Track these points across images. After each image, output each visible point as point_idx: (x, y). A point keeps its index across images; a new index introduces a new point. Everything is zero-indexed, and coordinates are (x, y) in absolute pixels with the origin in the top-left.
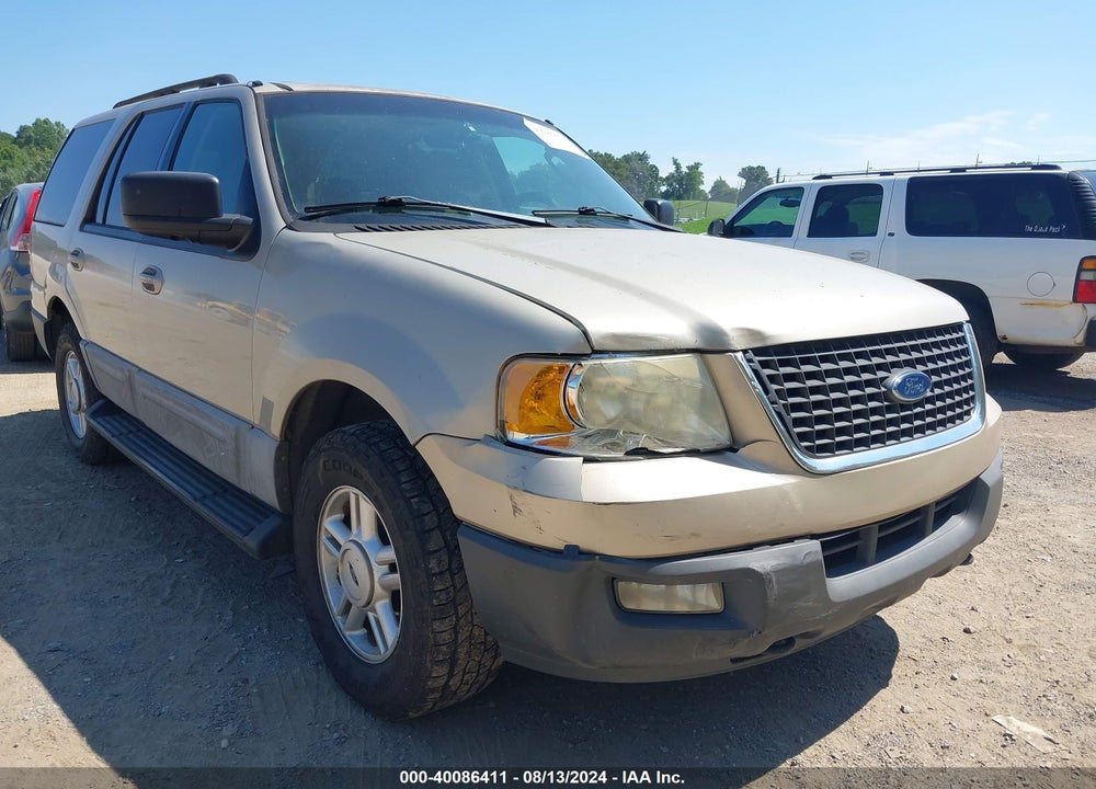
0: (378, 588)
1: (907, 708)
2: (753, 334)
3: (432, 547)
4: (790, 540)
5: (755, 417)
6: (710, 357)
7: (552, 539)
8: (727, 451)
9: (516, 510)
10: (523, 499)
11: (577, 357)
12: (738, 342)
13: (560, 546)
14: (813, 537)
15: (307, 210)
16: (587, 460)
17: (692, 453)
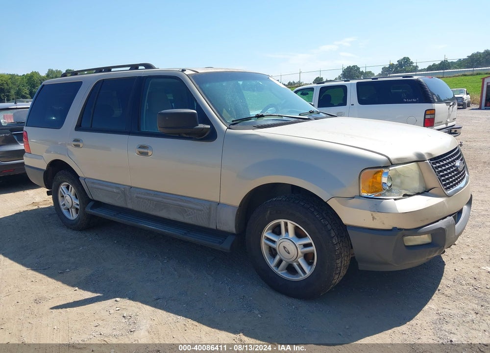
0: (300, 253)
1: (456, 269)
2: (429, 154)
3: (332, 235)
4: (445, 218)
5: (433, 180)
6: (419, 163)
7: (388, 226)
8: (425, 192)
9: (374, 218)
10: (376, 215)
11: (386, 167)
12: (427, 158)
13: (390, 228)
14: (450, 216)
15: (233, 121)
16: (395, 200)
17: (418, 194)
